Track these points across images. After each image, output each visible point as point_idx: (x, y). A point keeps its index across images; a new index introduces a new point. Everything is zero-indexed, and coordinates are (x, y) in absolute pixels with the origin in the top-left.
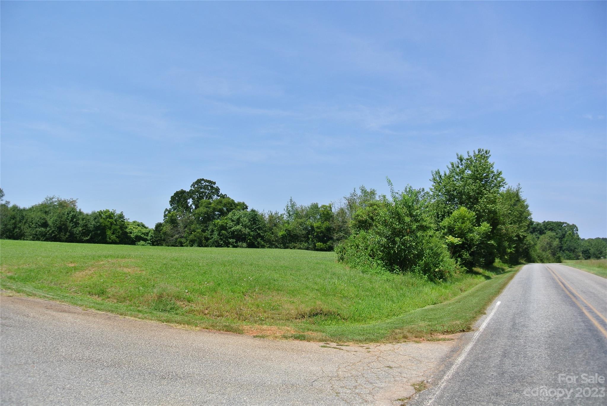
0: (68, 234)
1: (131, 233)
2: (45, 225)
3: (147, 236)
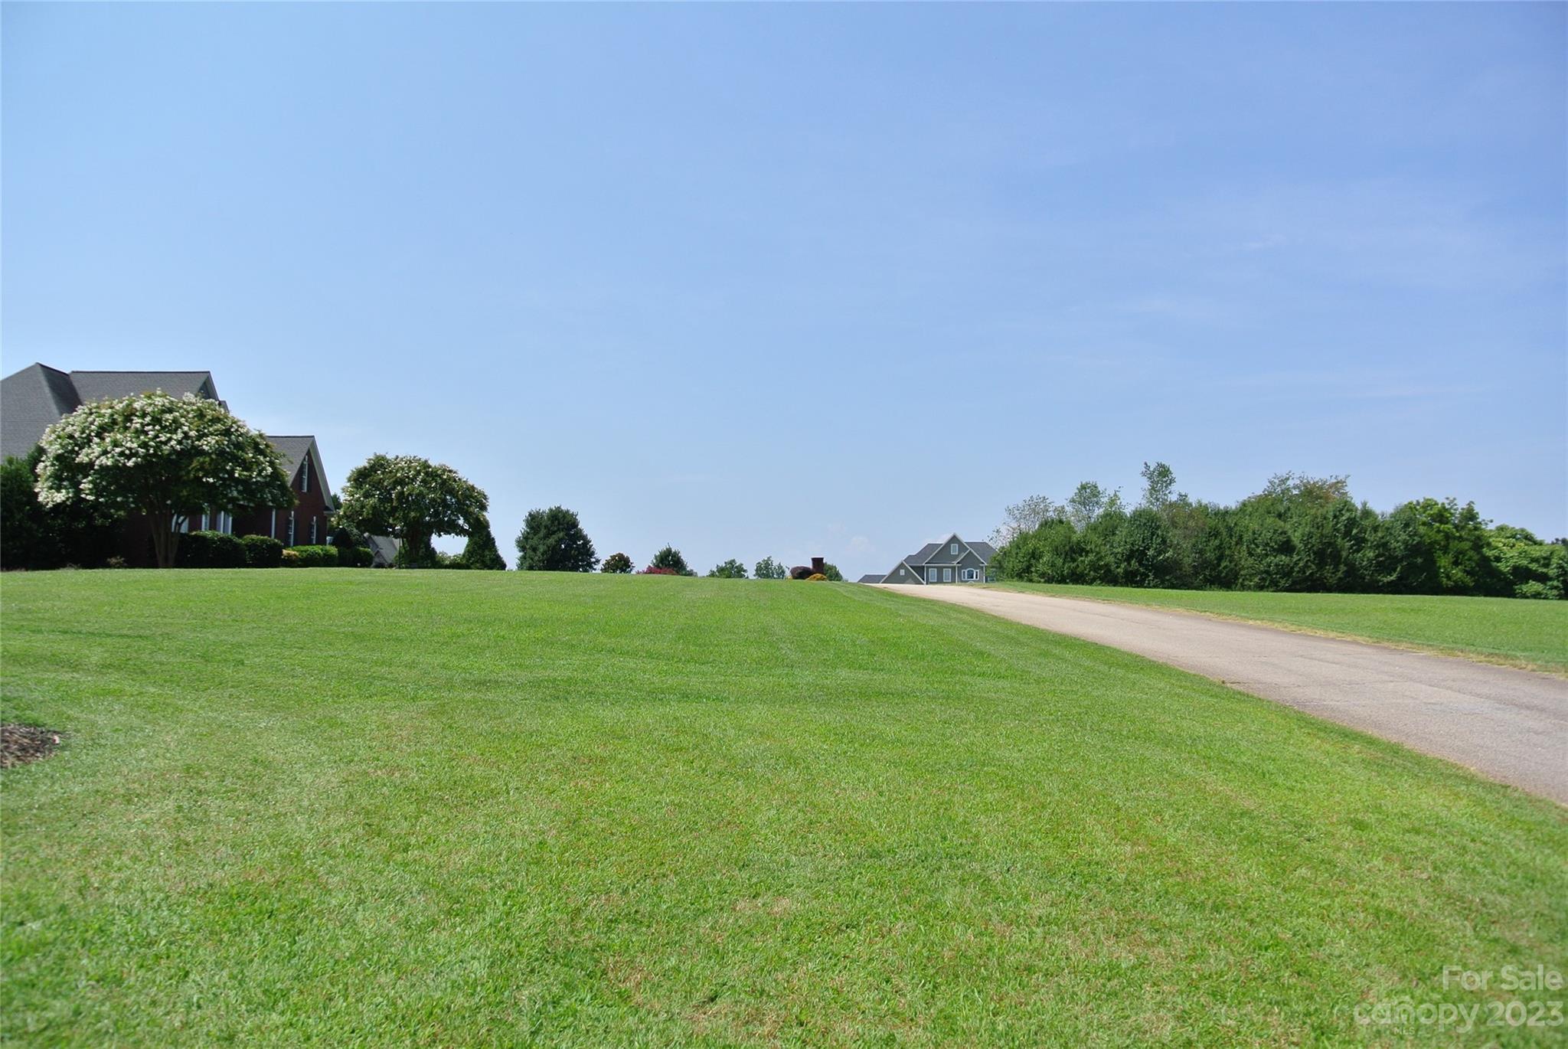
0: (1343, 568)
1: (1498, 559)
2: (1287, 548)
3: (1547, 565)
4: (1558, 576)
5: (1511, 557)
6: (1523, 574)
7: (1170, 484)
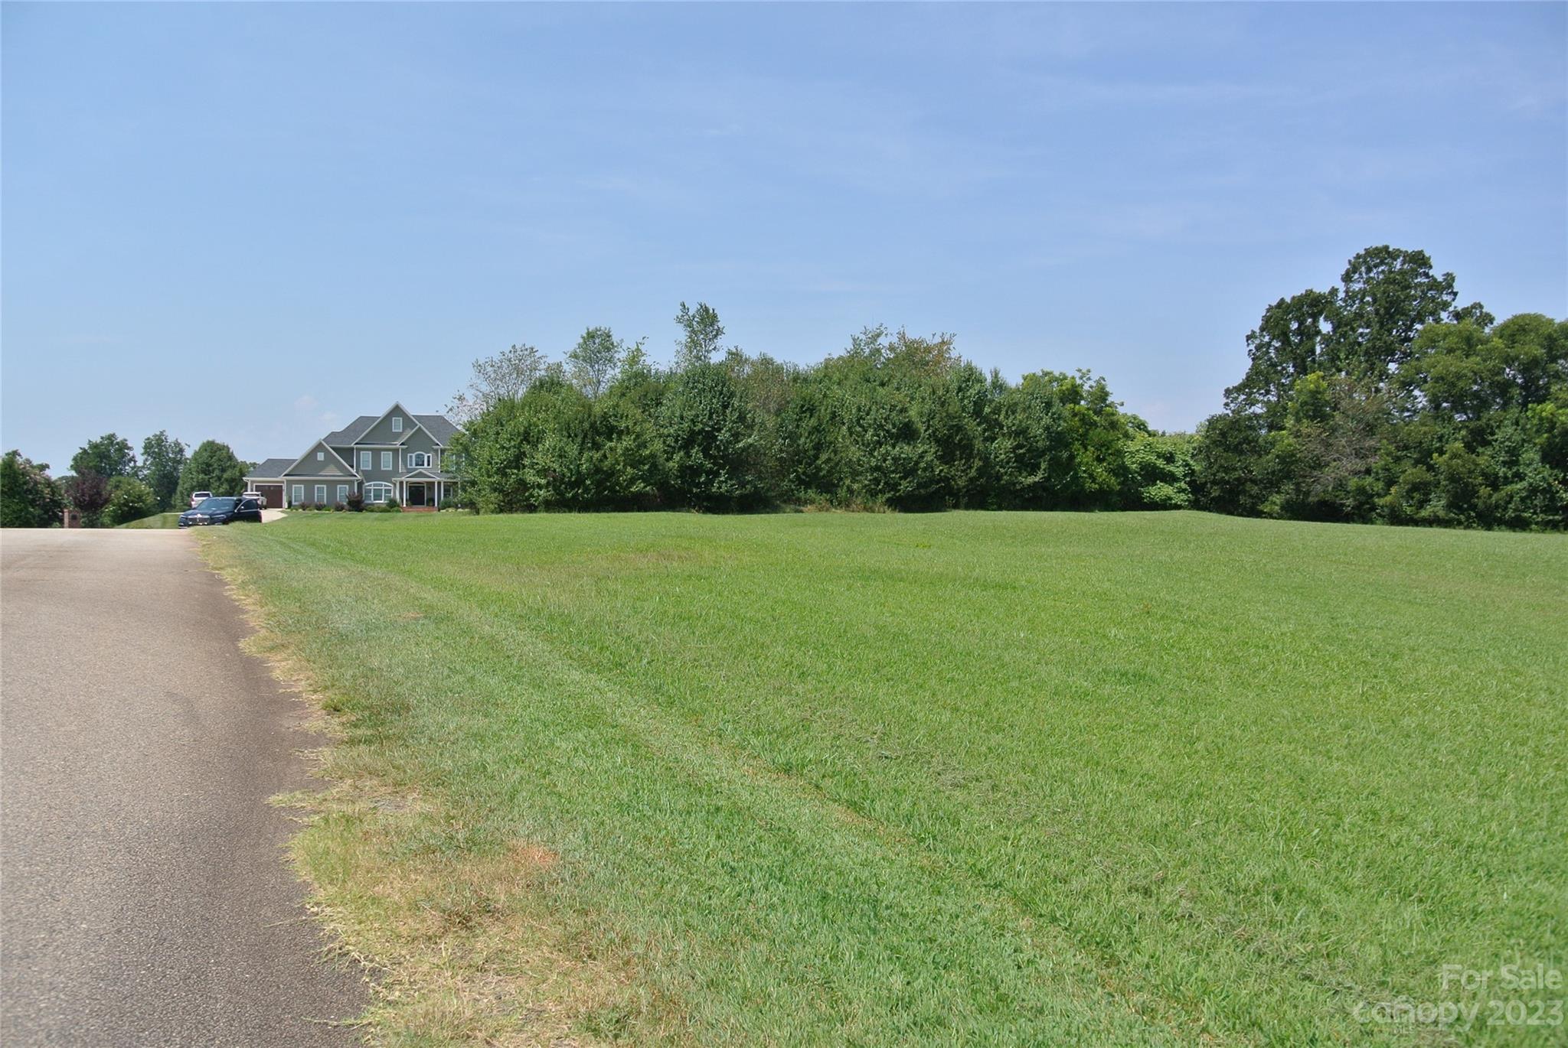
3: (1172, 462)
4: (1185, 476)
5: (1135, 452)
6: (1152, 474)
7: (716, 336)
